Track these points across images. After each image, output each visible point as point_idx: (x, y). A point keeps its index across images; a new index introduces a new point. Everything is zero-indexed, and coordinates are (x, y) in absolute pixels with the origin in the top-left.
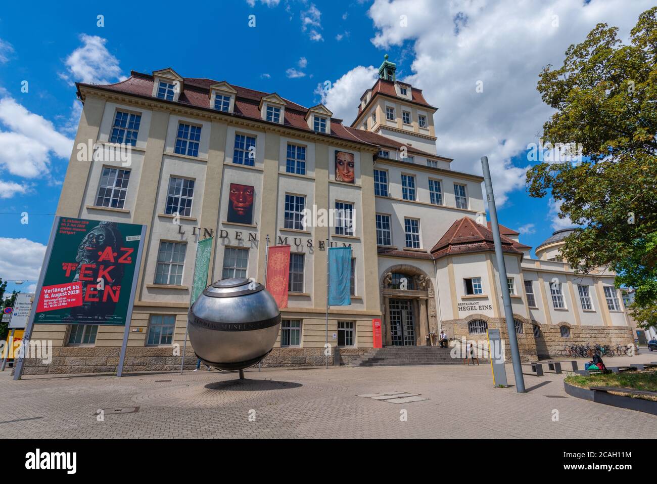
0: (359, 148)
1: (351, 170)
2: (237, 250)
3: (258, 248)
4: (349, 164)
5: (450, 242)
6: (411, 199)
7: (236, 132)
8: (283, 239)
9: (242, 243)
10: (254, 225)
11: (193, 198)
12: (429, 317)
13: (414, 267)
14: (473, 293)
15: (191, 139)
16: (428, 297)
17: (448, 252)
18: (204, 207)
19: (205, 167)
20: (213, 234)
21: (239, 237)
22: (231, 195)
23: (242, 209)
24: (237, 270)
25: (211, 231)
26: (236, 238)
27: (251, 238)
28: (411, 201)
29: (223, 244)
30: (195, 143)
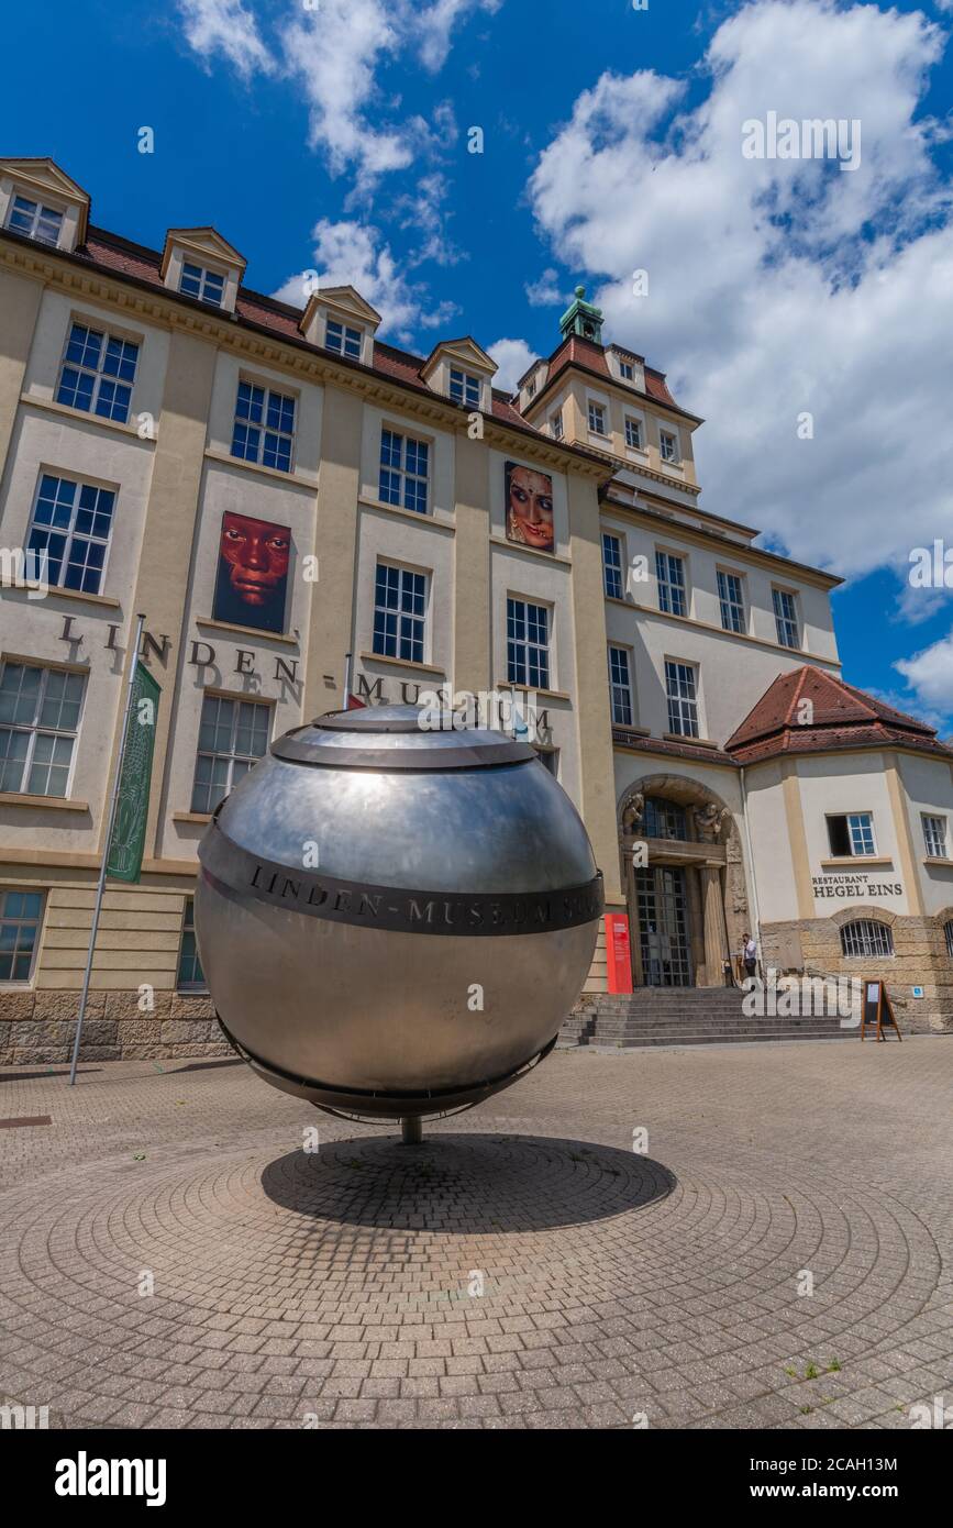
0: (566, 465)
1: (545, 516)
2: (237, 705)
3: (299, 705)
4: (540, 500)
5: (786, 722)
6: (676, 612)
7: (242, 373)
8: (371, 681)
9: (254, 686)
10: (290, 636)
11: (109, 542)
12: (730, 913)
13: (694, 782)
14: (850, 854)
15: (106, 371)
16: (725, 860)
17: (785, 746)
18: (143, 570)
19: (150, 456)
20: (170, 650)
21: (245, 668)
22: (226, 544)
23: (257, 588)
24: (237, 762)
25: (164, 643)
26: (239, 670)
27: (282, 673)
28: (676, 617)
29: (199, 684)
30: (119, 387)
